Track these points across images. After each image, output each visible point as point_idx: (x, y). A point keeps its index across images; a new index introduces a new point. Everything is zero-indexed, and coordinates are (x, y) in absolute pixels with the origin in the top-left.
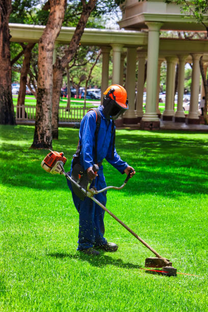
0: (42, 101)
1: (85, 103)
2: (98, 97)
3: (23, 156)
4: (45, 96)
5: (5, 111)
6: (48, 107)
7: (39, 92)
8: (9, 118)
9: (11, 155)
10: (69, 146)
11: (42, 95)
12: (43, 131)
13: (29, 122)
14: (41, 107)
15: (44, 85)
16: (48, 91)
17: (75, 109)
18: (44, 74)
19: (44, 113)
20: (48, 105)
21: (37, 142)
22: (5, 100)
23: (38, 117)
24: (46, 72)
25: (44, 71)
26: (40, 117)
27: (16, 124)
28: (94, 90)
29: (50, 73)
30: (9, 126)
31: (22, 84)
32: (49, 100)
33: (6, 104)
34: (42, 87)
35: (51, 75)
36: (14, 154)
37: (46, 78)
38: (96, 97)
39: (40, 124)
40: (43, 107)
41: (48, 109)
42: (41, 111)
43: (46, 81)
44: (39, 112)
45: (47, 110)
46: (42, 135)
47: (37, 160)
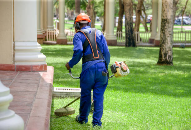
0: (165, 29)
1: (182, 28)
2: (188, 23)
3: (153, 71)
4: (167, 24)
5: (128, 36)
6: (170, 33)
7: (163, 22)
8: (131, 42)
9: (143, 71)
10: (183, 62)
11: (165, 24)
12: (166, 51)
13: (145, 44)
14: (164, 33)
15: (166, 16)
16: (170, 21)
17: (176, 33)
18: (166, 8)
19: (167, 38)
20: (169, 32)
21: (161, 60)
22: (128, 28)
23: (162, 41)
24: (168, 6)
25: (166, 6)
26: (163, 41)
27: (136, 46)
28: (184, 17)
29: (171, 7)
30: (131, 48)
31: (137, 15)
32: (170, 27)
33: (129, 31)
34: (165, 18)
35: (172, 8)
36: (146, 69)
37: (168, 11)
38: (187, 23)
39: (163, 46)
40: (166, 33)
41: (170, 34)
42: (164, 36)
43: (168, 13)
44: (163, 37)
45: (168, 35)
46: (165, 55)
47: (164, 74)
